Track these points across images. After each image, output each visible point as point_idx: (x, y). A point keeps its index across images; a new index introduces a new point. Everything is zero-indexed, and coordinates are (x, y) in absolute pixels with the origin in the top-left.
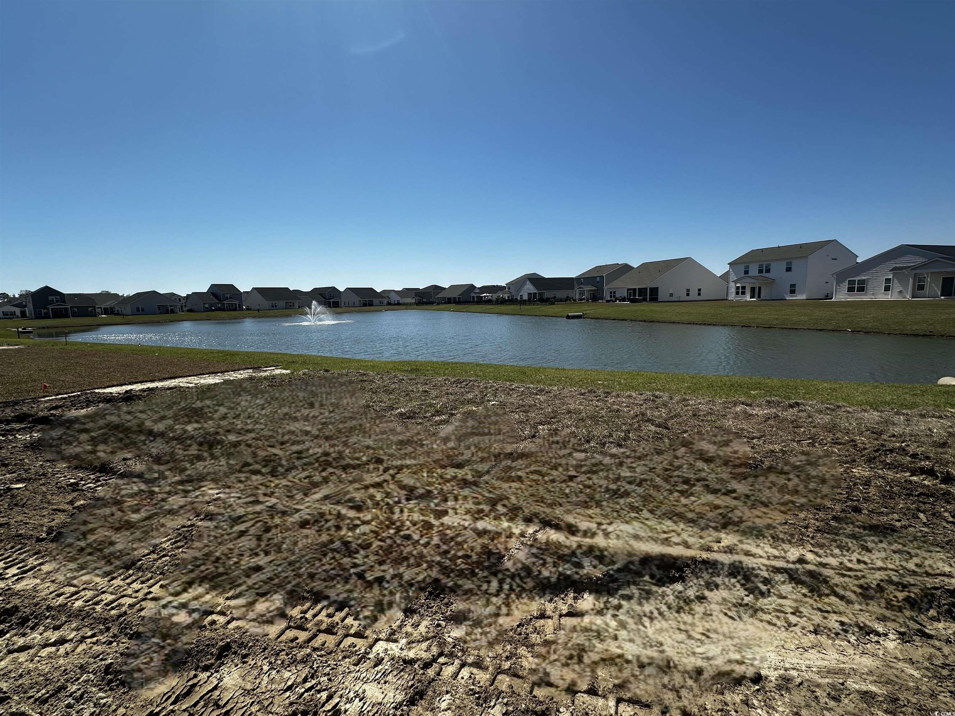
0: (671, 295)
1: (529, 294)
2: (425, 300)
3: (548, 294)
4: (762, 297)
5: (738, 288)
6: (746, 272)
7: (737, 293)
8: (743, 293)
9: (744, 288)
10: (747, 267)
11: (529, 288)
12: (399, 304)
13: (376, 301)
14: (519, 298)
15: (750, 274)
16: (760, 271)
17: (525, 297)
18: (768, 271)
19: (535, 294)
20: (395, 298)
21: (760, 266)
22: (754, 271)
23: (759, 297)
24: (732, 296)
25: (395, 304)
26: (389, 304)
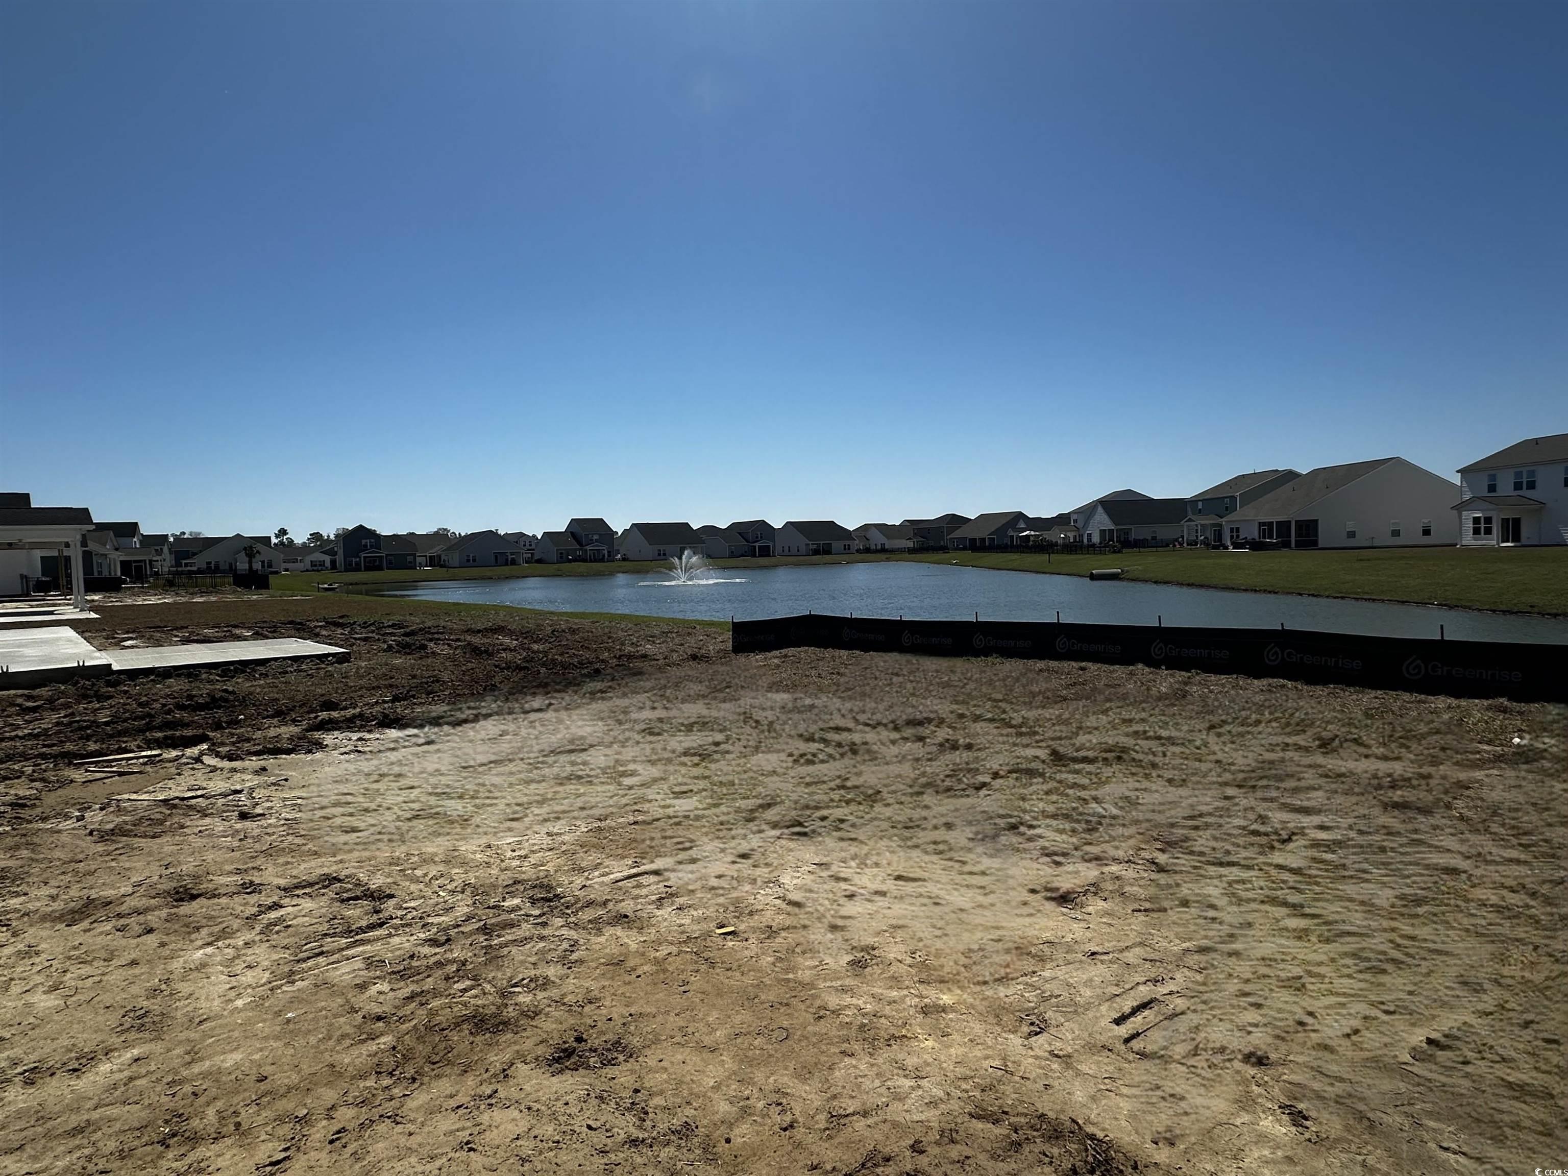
0: (1351, 535)
1: (1103, 532)
2: (932, 543)
3: (1137, 532)
4: (1524, 541)
5: (1476, 520)
6: (1492, 488)
7: (1476, 531)
8: (1488, 531)
9: (1488, 520)
10: (1493, 477)
11: (1102, 521)
12: (883, 550)
13: (837, 545)
14: (1085, 541)
15: (1500, 492)
16: (1518, 486)
17: (1096, 539)
18: (1532, 485)
19: (1111, 531)
20: (878, 539)
21: (1519, 474)
22: (1506, 487)
23: (1516, 538)
24: (1468, 539)
25: (877, 551)
26: (867, 550)
